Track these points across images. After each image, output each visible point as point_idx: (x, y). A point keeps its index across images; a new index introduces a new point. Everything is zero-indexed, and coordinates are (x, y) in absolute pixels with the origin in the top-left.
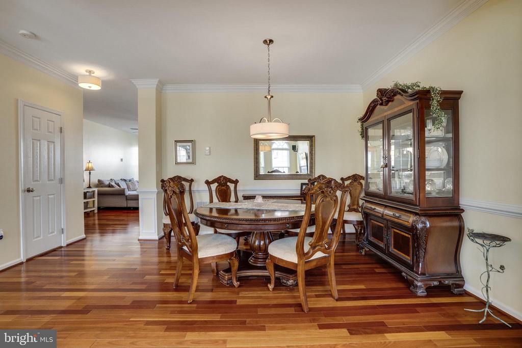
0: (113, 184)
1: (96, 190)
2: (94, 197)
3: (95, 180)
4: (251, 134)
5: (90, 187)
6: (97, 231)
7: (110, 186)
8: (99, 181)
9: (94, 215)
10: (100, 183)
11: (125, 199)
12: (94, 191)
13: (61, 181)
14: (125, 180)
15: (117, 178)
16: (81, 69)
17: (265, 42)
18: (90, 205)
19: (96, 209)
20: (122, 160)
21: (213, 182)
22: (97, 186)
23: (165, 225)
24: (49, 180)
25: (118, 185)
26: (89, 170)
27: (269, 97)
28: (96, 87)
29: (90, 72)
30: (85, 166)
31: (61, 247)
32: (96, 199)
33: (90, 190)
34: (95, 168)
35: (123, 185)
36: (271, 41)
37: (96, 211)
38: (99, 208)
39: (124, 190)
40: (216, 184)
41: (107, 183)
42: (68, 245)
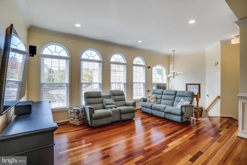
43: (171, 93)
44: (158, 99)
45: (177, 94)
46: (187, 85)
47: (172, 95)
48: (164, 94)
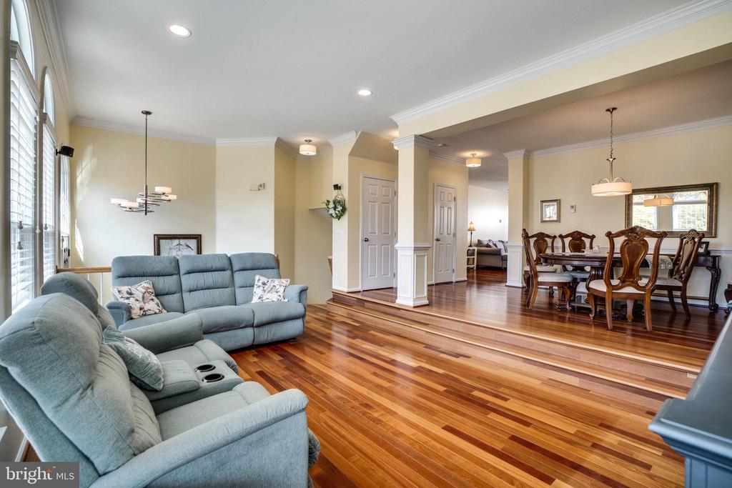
0: (491, 244)
1: (476, 248)
2: (474, 255)
3: (475, 241)
4: (593, 192)
5: (471, 246)
6: (475, 285)
7: (488, 246)
8: (479, 241)
9: (473, 272)
10: (480, 243)
11: (500, 260)
12: (474, 250)
13: (454, 235)
14: (503, 242)
15: (495, 240)
16: (468, 154)
17: (608, 110)
18: (471, 262)
19: (475, 265)
20: (500, 221)
21: (567, 236)
22: (477, 245)
23: (526, 272)
24: (448, 234)
25: (496, 245)
26: (471, 230)
27: (611, 160)
28: (478, 165)
29: (473, 155)
30: (469, 226)
31: (452, 282)
32: (475, 257)
33: (471, 248)
34: (475, 228)
35: (500, 246)
36: (614, 109)
37: (475, 269)
38: (477, 266)
39: (500, 250)
40: (570, 238)
41: (485, 243)
42: (456, 282)
43: (218, 264)
44: (163, 295)
45: (236, 267)
46: (159, 238)
47: (223, 270)
48: (189, 273)
